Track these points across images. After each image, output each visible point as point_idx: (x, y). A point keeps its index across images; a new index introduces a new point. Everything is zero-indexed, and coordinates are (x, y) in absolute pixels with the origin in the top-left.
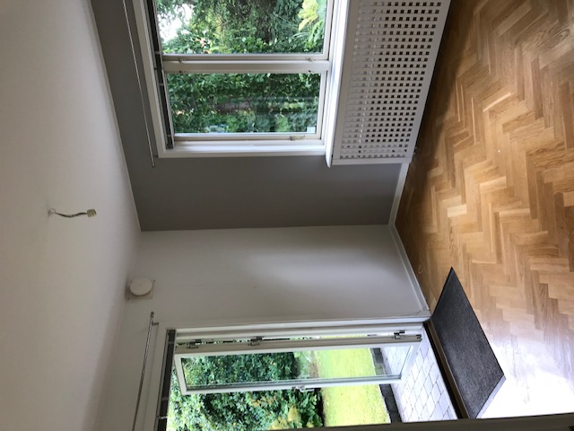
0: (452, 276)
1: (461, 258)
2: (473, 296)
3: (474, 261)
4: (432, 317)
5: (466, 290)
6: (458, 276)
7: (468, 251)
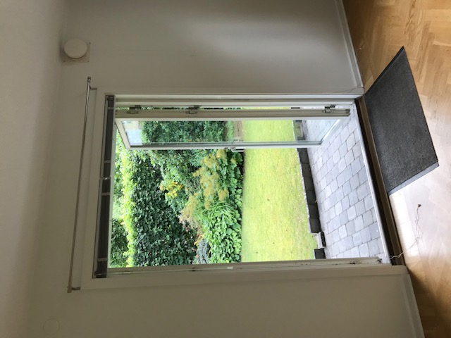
0: (401, 56)
1: (418, 38)
2: (422, 80)
3: (436, 42)
4: (366, 94)
5: (415, 74)
6: (409, 57)
7: (430, 30)
